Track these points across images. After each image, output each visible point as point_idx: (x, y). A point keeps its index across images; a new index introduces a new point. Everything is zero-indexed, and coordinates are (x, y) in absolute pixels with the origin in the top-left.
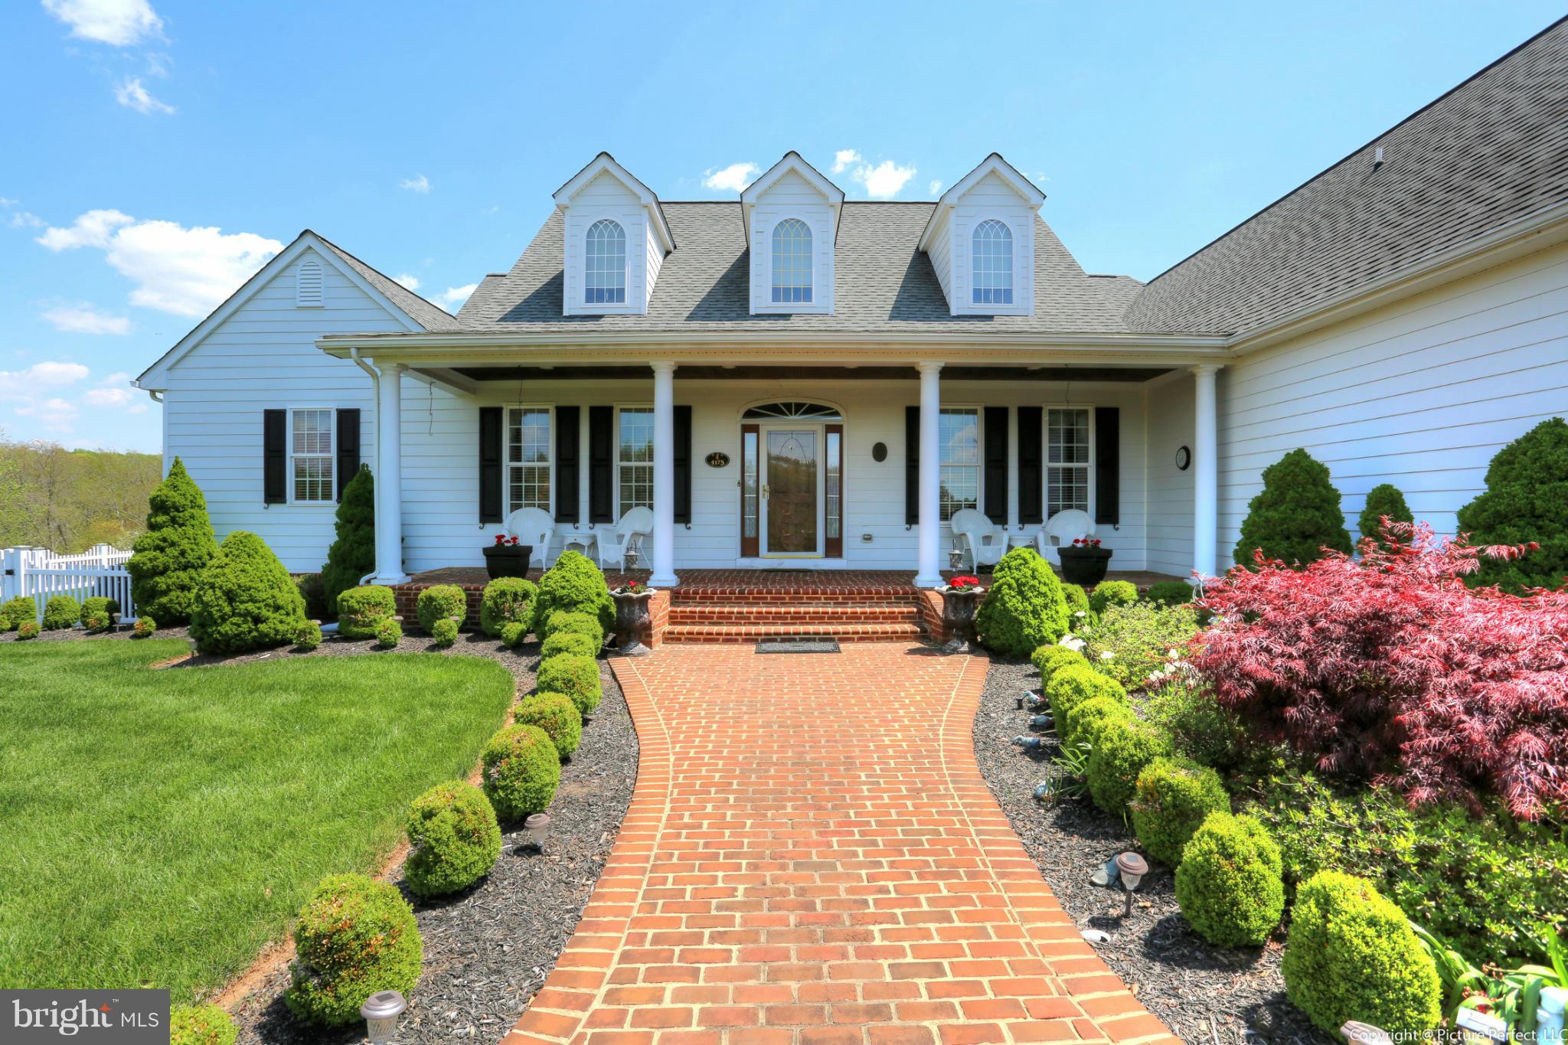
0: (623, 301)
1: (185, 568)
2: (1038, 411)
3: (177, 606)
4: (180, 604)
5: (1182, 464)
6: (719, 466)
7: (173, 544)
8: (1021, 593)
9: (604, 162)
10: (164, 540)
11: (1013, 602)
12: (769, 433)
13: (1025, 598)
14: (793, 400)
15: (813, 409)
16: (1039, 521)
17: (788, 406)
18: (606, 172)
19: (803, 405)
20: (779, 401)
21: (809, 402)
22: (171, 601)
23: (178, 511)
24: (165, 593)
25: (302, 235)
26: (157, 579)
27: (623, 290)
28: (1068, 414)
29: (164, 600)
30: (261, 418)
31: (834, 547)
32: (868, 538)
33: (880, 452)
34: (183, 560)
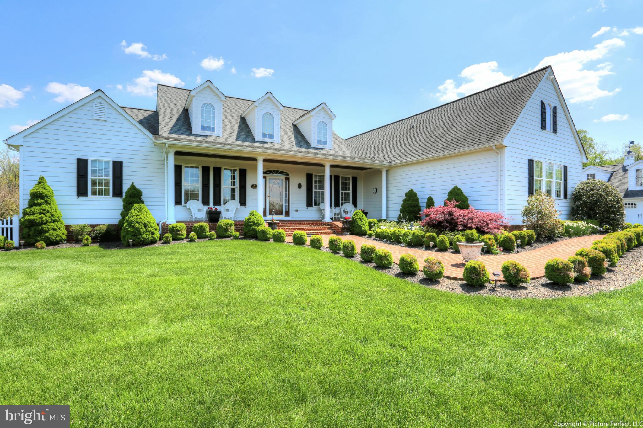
0: (214, 131)
1: (54, 222)
2: (339, 176)
3: (53, 237)
4: (53, 236)
5: (375, 192)
6: (255, 188)
7: (48, 212)
8: (360, 220)
9: (208, 83)
10: (44, 210)
11: (359, 222)
12: (270, 179)
13: (362, 221)
14: (276, 169)
15: (281, 173)
16: (339, 206)
17: (274, 171)
18: (208, 86)
19: (278, 171)
20: (272, 169)
21: (280, 170)
22: (50, 235)
23: (48, 198)
24: (47, 232)
25: (96, 91)
26: (44, 226)
27: (214, 128)
28: (346, 178)
29: (47, 234)
30: (75, 162)
31: (287, 214)
32: (297, 211)
33: (300, 186)
34: (53, 218)
